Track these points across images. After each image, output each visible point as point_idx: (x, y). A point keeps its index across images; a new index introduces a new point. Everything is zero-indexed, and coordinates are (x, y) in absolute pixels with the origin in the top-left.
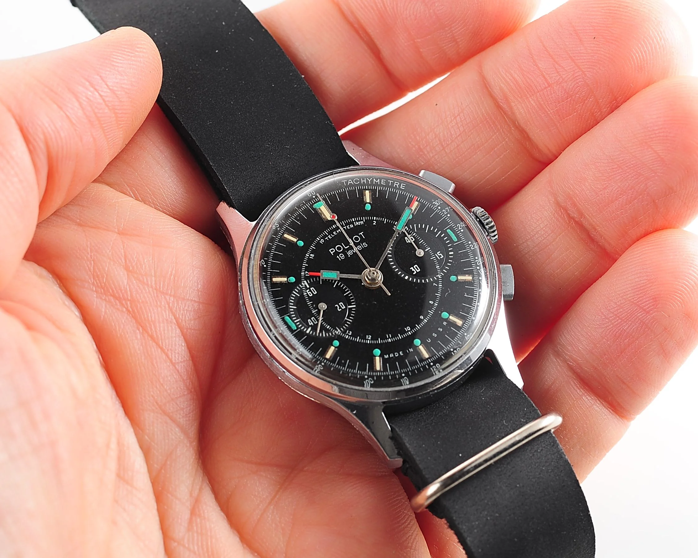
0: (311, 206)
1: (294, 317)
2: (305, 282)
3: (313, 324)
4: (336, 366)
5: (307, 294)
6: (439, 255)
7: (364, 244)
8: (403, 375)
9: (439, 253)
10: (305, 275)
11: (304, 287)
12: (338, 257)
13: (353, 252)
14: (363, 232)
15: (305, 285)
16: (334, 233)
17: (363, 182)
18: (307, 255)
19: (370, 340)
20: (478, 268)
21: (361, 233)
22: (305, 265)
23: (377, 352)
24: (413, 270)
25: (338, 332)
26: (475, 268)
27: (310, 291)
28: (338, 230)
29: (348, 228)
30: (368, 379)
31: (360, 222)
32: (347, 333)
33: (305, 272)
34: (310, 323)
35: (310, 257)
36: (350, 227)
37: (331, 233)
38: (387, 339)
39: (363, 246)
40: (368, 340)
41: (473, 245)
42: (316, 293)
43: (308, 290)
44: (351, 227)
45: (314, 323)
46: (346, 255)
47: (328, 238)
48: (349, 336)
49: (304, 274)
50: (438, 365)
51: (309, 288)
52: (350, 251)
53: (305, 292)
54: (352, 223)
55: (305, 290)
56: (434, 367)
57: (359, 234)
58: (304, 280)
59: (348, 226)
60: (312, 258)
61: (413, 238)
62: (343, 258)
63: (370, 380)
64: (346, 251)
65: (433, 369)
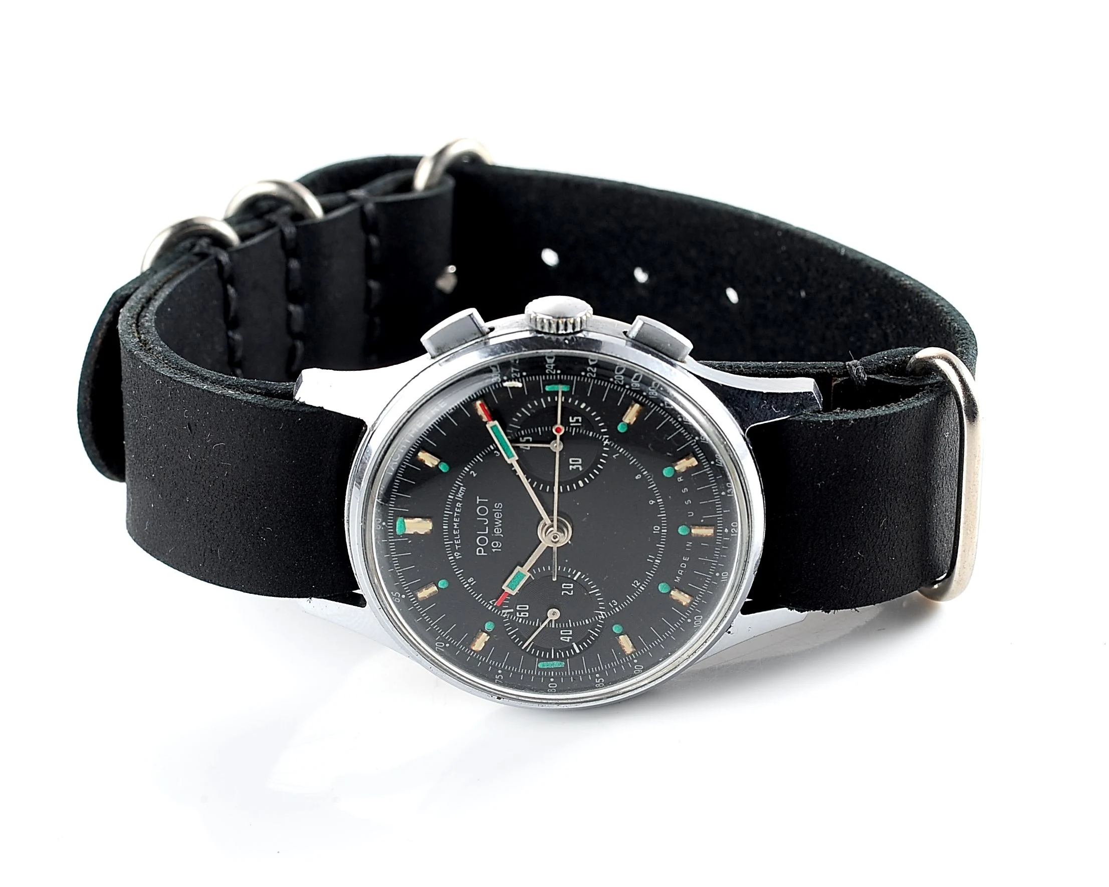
0: (396, 536)
1: (545, 655)
2: (503, 611)
3: (571, 638)
4: (649, 647)
6: (574, 421)
7: (497, 506)
8: (717, 574)
9: (573, 419)
10: (493, 606)
11: (510, 617)
12: (494, 550)
13: (498, 527)
14: (478, 497)
15: (508, 613)
16: (455, 533)
18: (465, 586)
19: (640, 585)
20: (627, 387)
21: (478, 500)
22: (478, 597)
23: (663, 588)
24: (575, 467)
26: (625, 390)
27: (520, 612)
28: (454, 526)
29: (458, 511)
30: (693, 620)
31: (460, 491)
32: (612, 606)
33: (488, 603)
34: (567, 639)
35: (472, 584)
36: (458, 508)
37: (452, 537)
38: (653, 563)
39: (498, 509)
40: (639, 587)
41: (589, 372)
42: (527, 606)
43: (518, 613)
44: (460, 506)
45: (569, 636)
46: (498, 538)
47: (458, 545)
48: (617, 606)
49: (491, 607)
50: (733, 524)
51: (516, 611)
52: (495, 530)
53: (518, 618)
54: (455, 501)
55: (515, 618)
56: (733, 531)
57: (478, 503)
58: (500, 612)
59: (456, 509)
60: (474, 582)
61: (528, 438)
62: (499, 545)
63: (697, 618)
64: (493, 535)
65: (735, 533)
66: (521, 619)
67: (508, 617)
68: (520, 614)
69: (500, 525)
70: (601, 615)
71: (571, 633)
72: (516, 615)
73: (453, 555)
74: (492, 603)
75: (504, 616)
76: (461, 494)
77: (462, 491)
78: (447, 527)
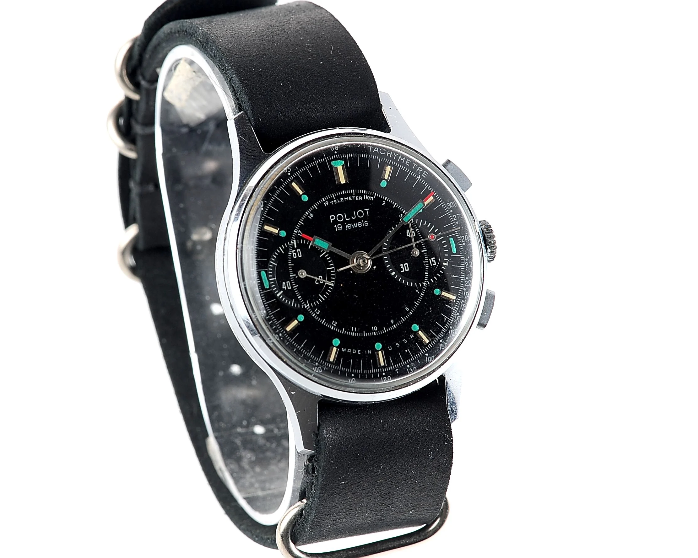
0: (330, 162)
1: (270, 274)
2: (295, 241)
3: (286, 289)
4: (292, 342)
5: (292, 255)
6: (433, 261)
7: (366, 222)
8: (353, 375)
10: (297, 233)
12: (335, 226)
13: (352, 226)
14: (369, 209)
15: (293, 244)
16: (341, 199)
17: (388, 154)
18: (306, 213)
19: (334, 327)
20: (464, 289)
21: (367, 210)
22: (301, 222)
23: (336, 342)
24: (402, 267)
25: (307, 306)
26: (462, 289)
27: (296, 252)
28: (346, 198)
29: (357, 198)
30: (318, 366)
32: (315, 311)
33: (298, 230)
34: (284, 286)
35: (309, 217)
37: (338, 197)
38: (351, 331)
39: (364, 224)
40: (333, 325)
41: (469, 263)
42: (301, 256)
43: (295, 251)
44: (360, 199)
46: (344, 227)
47: (334, 202)
48: (316, 314)
50: (389, 378)
51: (296, 249)
52: (350, 224)
53: (291, 251)
54: (362, 195)
55: (291, 249)
56: (385, 378)
57: (365, 210)
58: (294, 238)
59: (358, 197)
60: (311, 218)
61: (414, 234)
62: (340, 229)
63: (320, 368)
64: (346, 223)
65: (383, 380)
66: (291, 253)
67: (291, 245)
68: (294, 252)
69: (354, 227)
70: (306, 305)
71: (289, 288)
72: (293, 250)
73: (326, 201)
74: (299, 232)
75: (292, 242)
76: (368, 198)
77: (370, 198)
78: (344, 193)
